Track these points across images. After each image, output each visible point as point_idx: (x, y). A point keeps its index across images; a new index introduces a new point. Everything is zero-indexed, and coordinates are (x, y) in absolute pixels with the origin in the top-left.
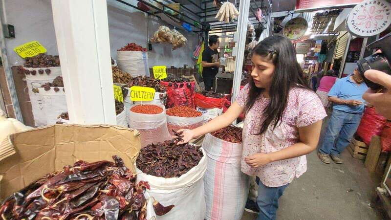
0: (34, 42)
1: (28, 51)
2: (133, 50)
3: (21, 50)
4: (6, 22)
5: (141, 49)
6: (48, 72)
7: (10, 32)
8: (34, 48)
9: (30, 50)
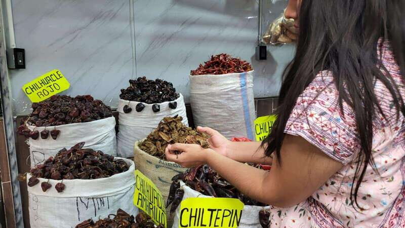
0: (54, 72)
1: (41, 90)
2: (220, 73)
3: (34, 88)
4: (13, 45)
5: (237, 66)
6: (56, 134)
7: (18, 59)
8: (52, 83)
9: (44, 87)
